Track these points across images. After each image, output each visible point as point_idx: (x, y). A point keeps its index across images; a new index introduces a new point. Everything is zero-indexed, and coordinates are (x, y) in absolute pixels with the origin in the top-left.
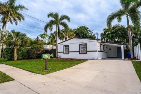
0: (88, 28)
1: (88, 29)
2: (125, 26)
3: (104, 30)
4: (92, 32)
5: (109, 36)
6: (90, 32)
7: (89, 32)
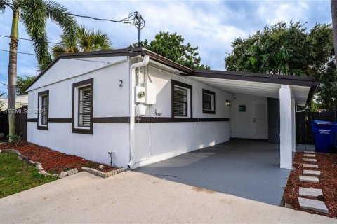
0: (181, 40)
1: (181, 43)
2: (304, 27)
3: (235, 44)
4: (195, 52)
5: (247, 62)
6: (189, 54)
7: (186, 51)
